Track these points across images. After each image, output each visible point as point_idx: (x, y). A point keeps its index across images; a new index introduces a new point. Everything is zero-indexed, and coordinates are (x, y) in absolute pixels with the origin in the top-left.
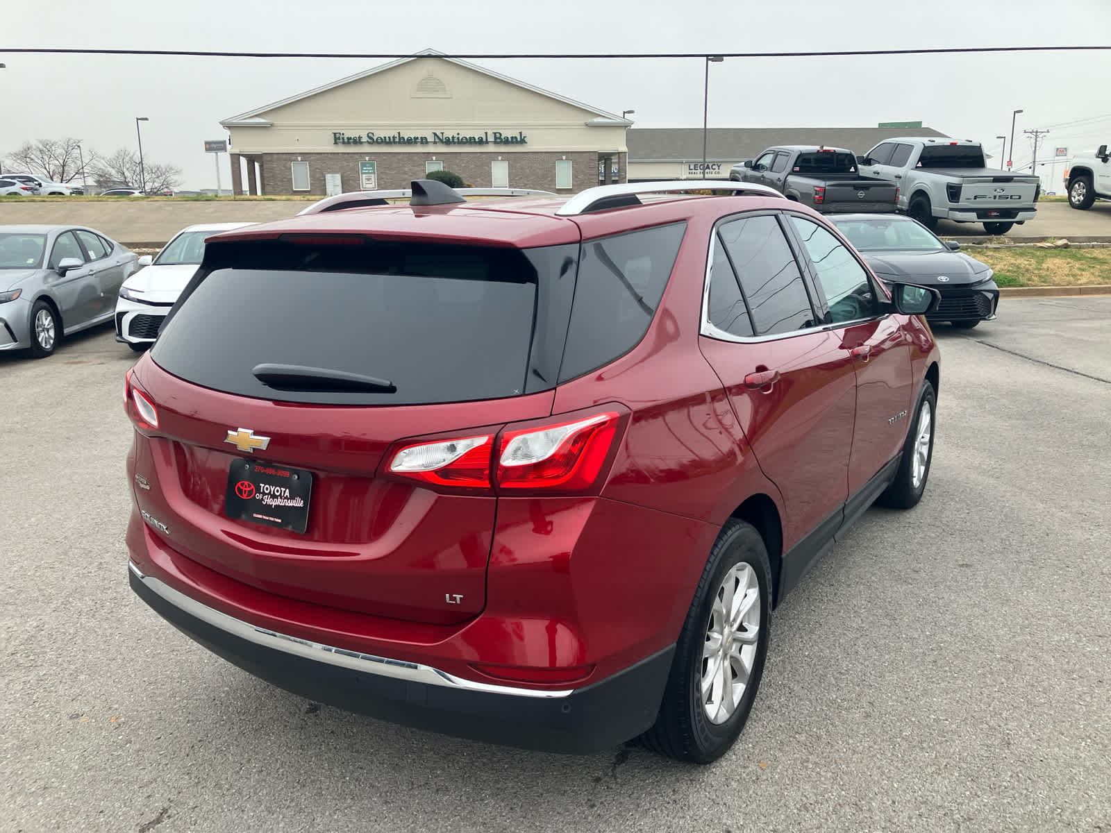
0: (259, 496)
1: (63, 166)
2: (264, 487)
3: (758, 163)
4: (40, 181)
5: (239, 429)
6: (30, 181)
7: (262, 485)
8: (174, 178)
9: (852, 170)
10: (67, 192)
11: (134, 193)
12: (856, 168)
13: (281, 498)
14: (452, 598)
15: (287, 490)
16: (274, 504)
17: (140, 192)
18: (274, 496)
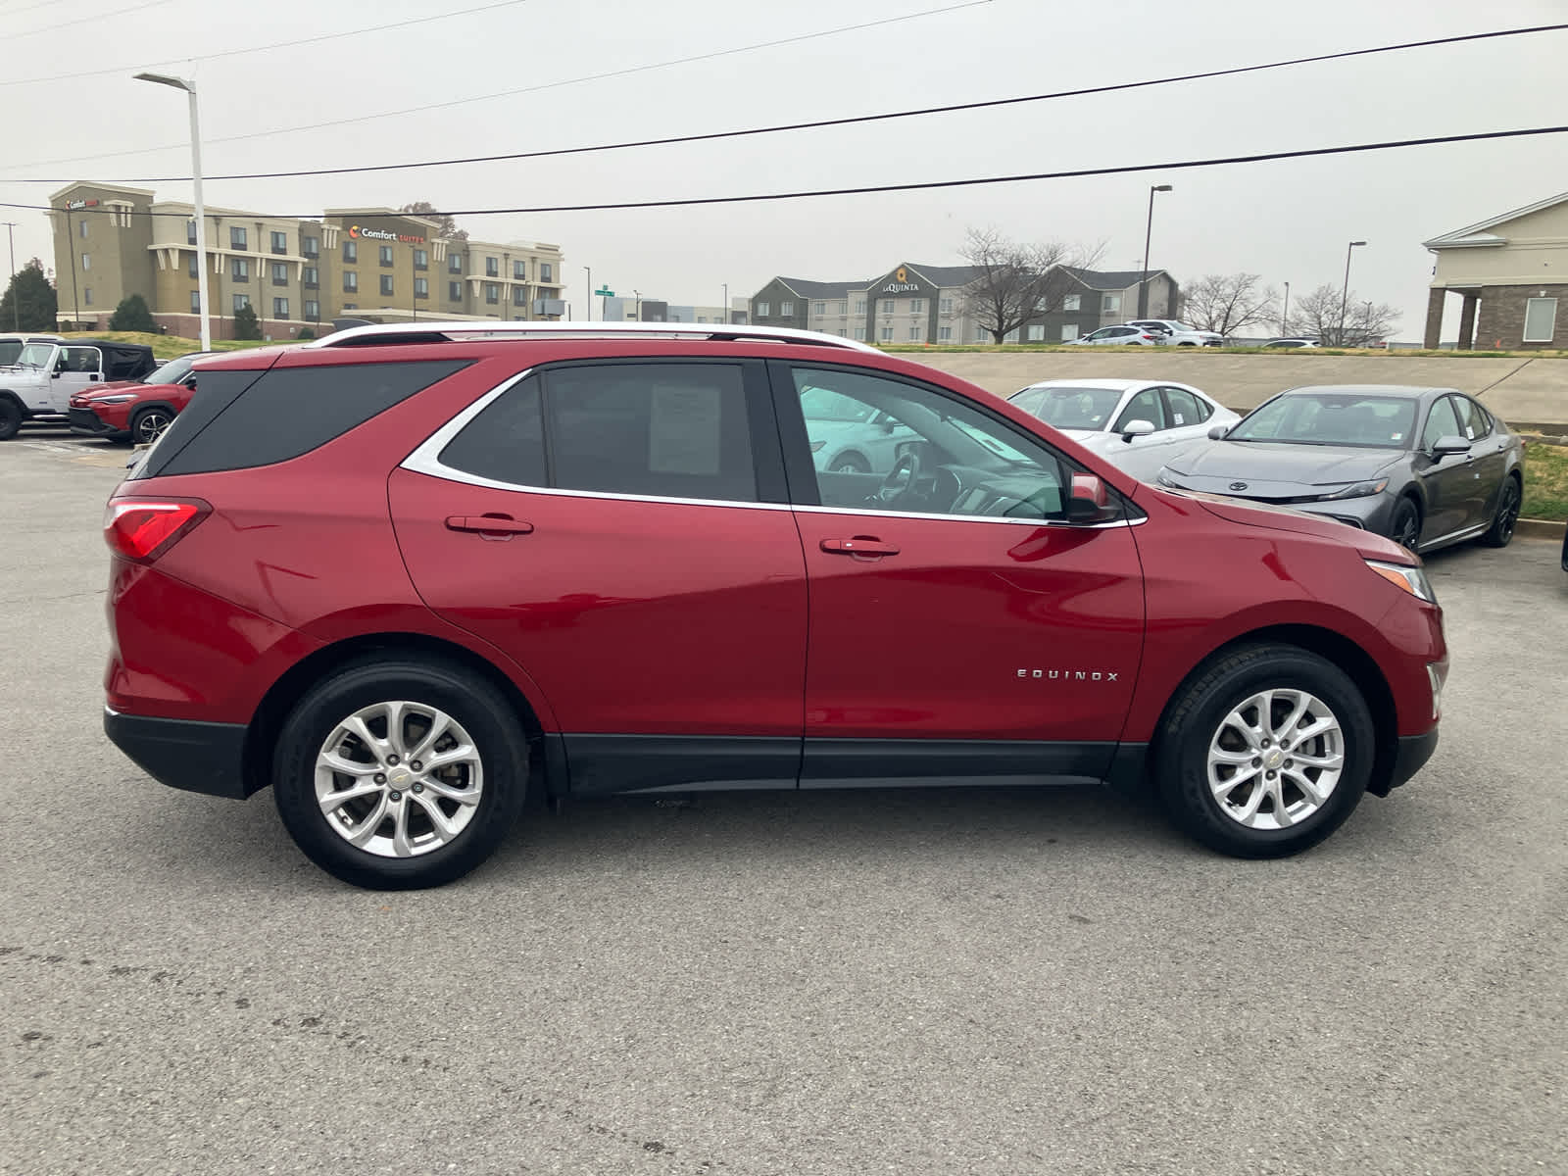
1: (1230, 309)
4: (1172, 328)
6: (1157, 329)
8: (1392, 323)
10: (1200, 342)
11: (1304, 344)
17: (1314, 344)
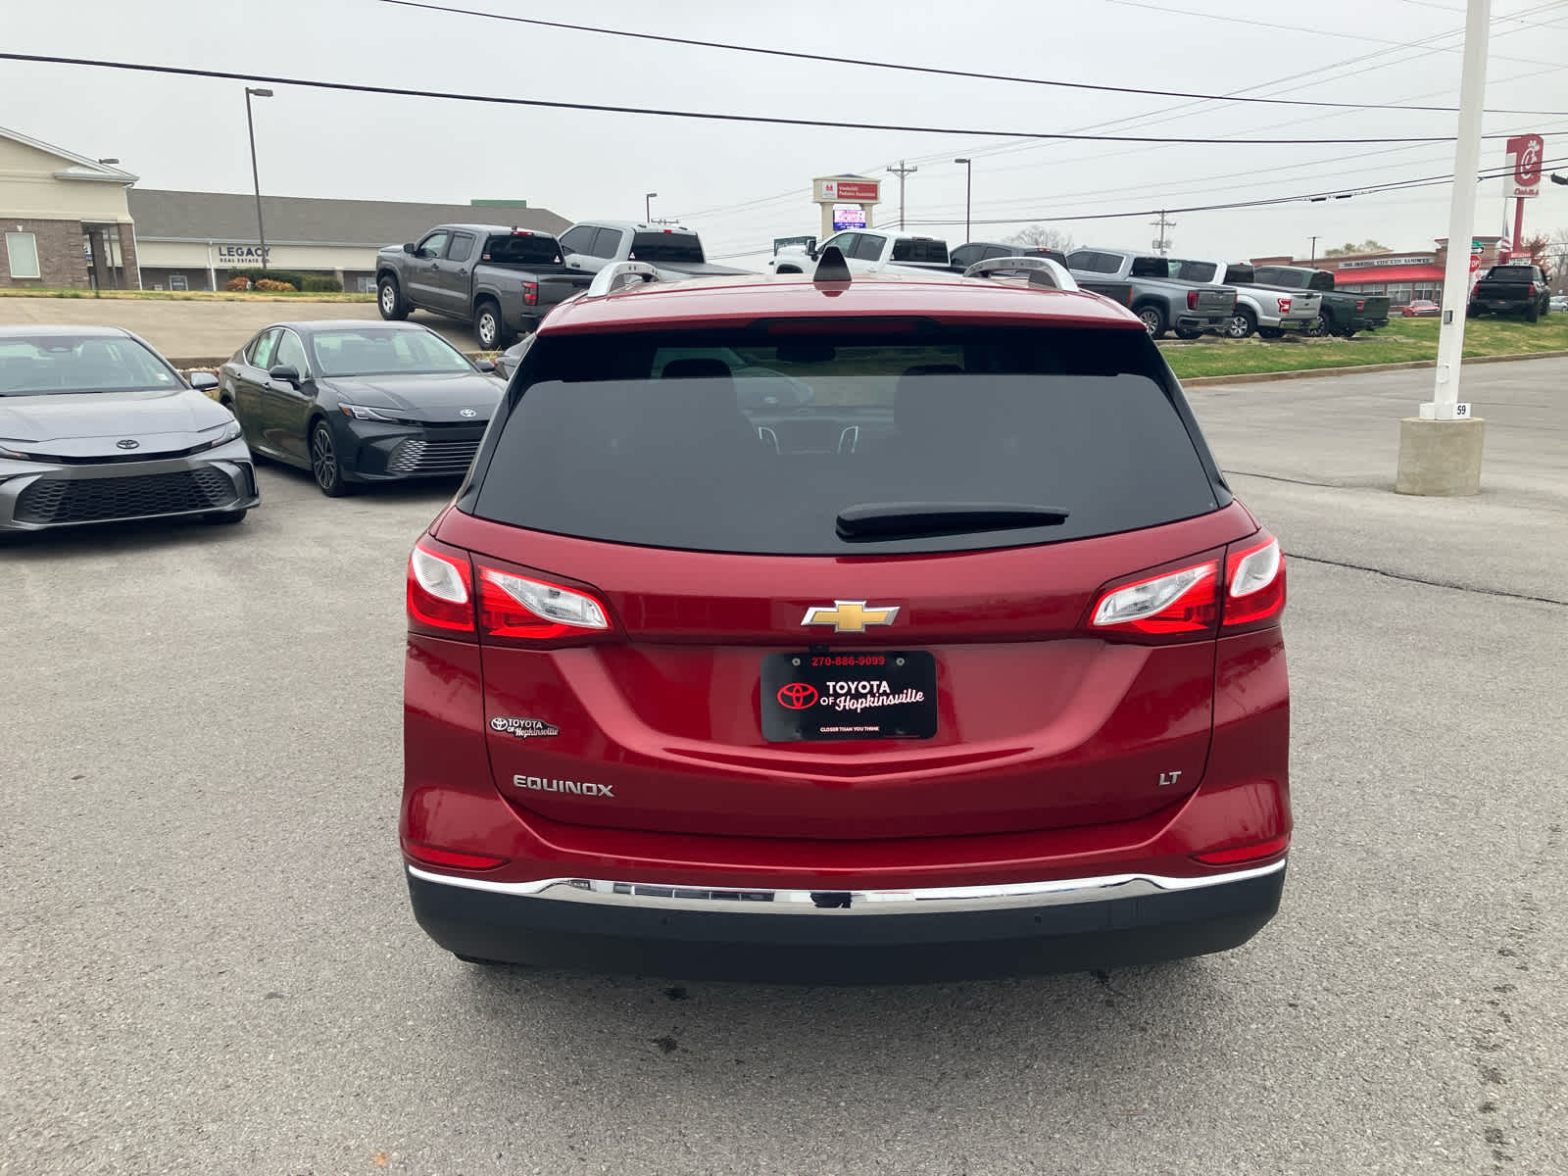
0: (825, 701)
2: (834, 687)
3: (423, 247)
5: (837, 602)
7: (831, 684)
9: (557, 260)
12: (561, 258)
13: (873, 696)
14: (1169, 778)
15: (884, 683)
16: (859, 706)
18: (857, 696)
